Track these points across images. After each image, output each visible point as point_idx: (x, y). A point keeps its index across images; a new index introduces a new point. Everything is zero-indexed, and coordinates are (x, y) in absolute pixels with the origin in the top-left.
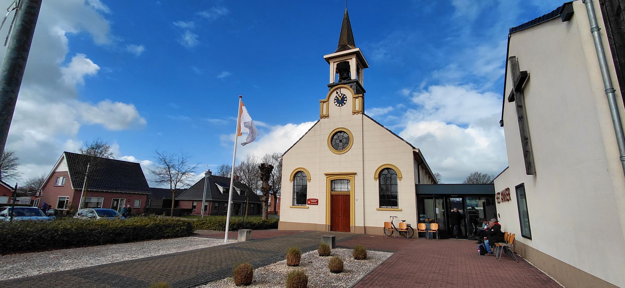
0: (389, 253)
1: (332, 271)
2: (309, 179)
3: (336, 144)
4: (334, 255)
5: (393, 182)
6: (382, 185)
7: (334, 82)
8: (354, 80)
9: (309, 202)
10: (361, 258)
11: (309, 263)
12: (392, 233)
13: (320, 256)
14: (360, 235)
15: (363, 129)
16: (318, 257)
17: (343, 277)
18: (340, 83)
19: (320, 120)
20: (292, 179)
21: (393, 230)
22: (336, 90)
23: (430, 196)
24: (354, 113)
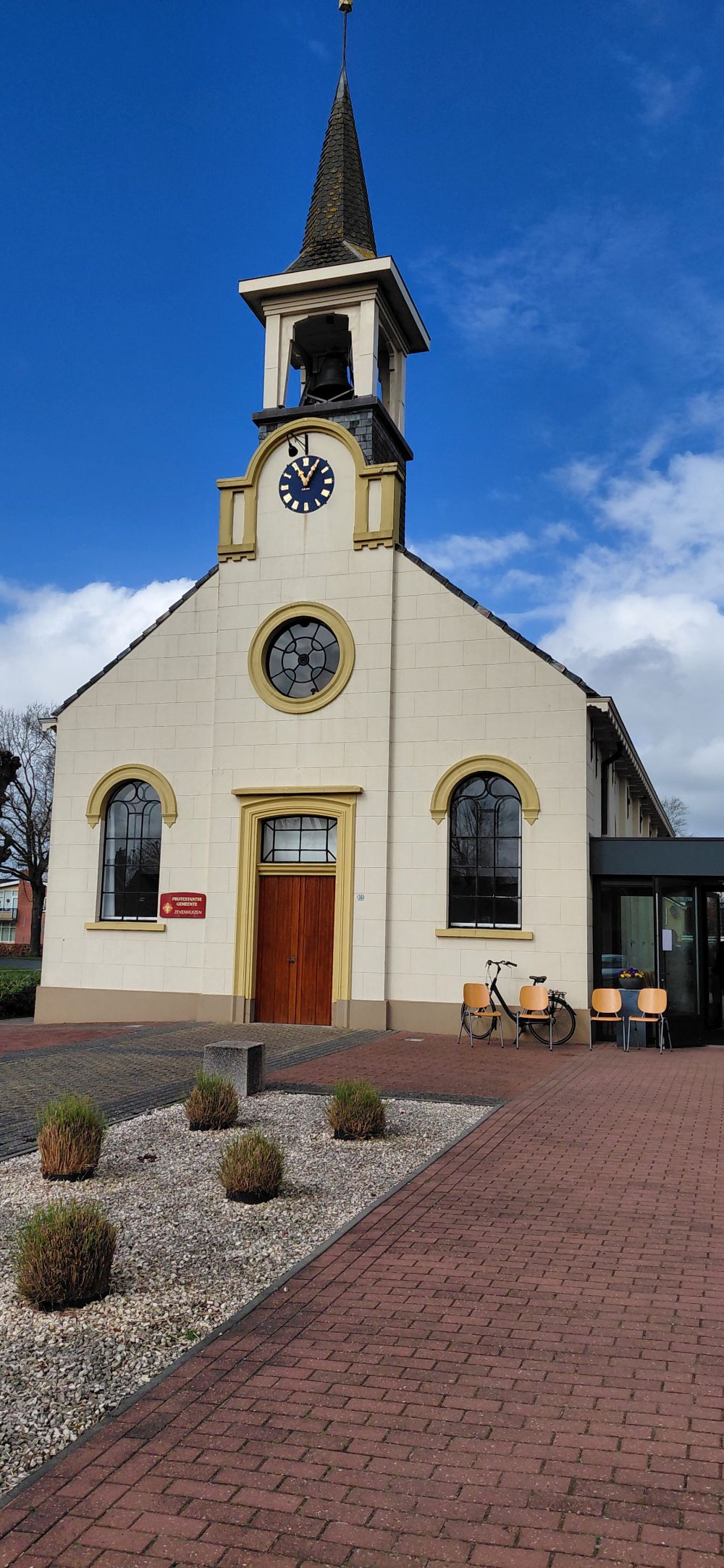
0: (473, 1107)
1: (234, 1196)
2: (171, 812)
3: (284, 670)
4: (251, 1121)
5: (505, 829)
6: (463, 838)
7: (281, 404)
8: (366, 398)
9: (168, 908)
10: (360, 1134)
11: (141, 1159)
12: (494, 1025)
13: (193, 1128)
14: (365, 1037)
15: (394, 612)
16: (185, 1136)
17: (276, 1219)
18: (307, 409)
19: (218, 565)
20: (96, 811)
21: (497, 1014)
22: (288, 439)
23: (641, 885)
24: (361, 543)
